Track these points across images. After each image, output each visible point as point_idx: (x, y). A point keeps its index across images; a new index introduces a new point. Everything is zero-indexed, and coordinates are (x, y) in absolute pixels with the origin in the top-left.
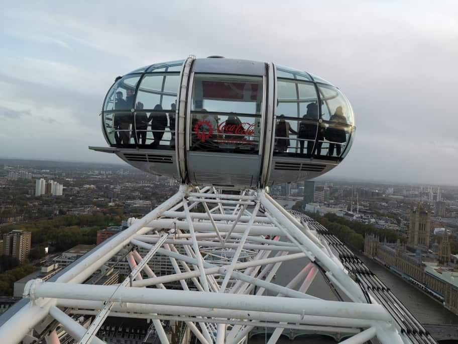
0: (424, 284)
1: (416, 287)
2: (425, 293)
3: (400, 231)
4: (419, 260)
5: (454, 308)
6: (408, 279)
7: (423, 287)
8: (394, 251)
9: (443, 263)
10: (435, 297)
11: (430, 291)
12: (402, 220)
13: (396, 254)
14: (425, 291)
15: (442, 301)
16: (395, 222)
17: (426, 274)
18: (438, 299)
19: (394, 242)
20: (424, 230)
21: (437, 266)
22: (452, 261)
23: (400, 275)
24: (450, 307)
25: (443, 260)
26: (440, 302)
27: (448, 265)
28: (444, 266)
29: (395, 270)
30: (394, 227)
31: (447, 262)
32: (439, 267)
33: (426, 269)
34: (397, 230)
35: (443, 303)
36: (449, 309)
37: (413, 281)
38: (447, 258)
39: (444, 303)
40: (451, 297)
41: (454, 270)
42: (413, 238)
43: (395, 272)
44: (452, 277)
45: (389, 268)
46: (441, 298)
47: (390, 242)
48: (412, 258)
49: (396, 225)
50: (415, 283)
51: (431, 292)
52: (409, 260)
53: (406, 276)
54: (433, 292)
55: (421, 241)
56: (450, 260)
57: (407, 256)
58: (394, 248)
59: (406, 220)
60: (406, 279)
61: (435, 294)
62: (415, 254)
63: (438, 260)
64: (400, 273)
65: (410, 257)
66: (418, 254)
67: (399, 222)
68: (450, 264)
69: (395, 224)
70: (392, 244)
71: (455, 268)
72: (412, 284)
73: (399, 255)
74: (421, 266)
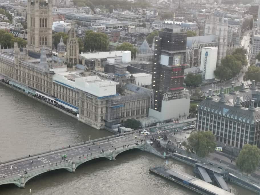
0: (53, 97)
1: (44, 102)
2: (55, 107)
3: (14, 31)
4: (45, 67)
5: (89, 119)
6: (34, 94)
7: (52, 101)
8: (13, 59)
9: (71, 67)
10: (67, 110)
11: (60, 103)
12: (13, 14)
13: (15, 63)
14: (55, 105)
15: (76, 114)
16: (6, 18)
17: (54, 84)
18: (71, 112)
19: (10, 47)
20: (46, 26)
21: (67, 71)
22: (81, 63)
23: (24, 91)
24: (85, 119)
25: (71, 63)
26: (73, 116)
27: (76, 68)
28: (72, 71)
29: (16, 85)
30: (6, 26)
31: (75, 64)
32: (68, 73)
33: (55, 78)
34: (11, 30)
35: (76, 115)
36: (84, 122)
37: (40, 96)
38: (75, 59)
39: (78, 115)
40: (85, 107)
41: (85, 73)
42: (33, 38)
43: (17, 87)
44: (87, 83)
45: (8, 83)
46: (74, 110)
47: (6, 48)
48: (36, 66)
49: (8, 23)
50: (43, 97)
51: (61, 105)
52: (33, 69)
53: (31, 91)
54: (64, 105)
55: (43, 41)
56: (78, 61)
57: (31, 64)
58: (11, 55)
59: (18, 14)
60: (32, 94)
61: (66, 106)
62: (39, 60)
63: (66, 63)
64: (22, 88)
65: (33, 65)
66: (44, 60)
67: (10, 19)
68: (79, 66)
69: (6, 21)
70: (8, 50)
71: (85, 71)
72: (38, 100)
73: (21, 65)
74: (49, 75)
